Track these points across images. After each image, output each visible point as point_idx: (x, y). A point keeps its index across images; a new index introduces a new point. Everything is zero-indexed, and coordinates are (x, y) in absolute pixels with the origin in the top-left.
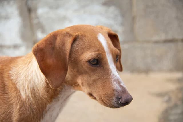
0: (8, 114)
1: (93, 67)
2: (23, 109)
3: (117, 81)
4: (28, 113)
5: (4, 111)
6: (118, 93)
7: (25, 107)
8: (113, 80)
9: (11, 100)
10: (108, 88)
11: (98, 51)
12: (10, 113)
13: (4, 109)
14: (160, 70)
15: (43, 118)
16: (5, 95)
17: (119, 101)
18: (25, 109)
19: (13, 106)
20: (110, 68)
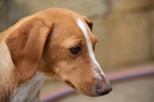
1: (74, 55)
3: (97, 70)
6: (98, 82)
8: (94, 68)
10: (88, 76)
11: (79, 38)
17: (99, 90)
20: (90, 56)
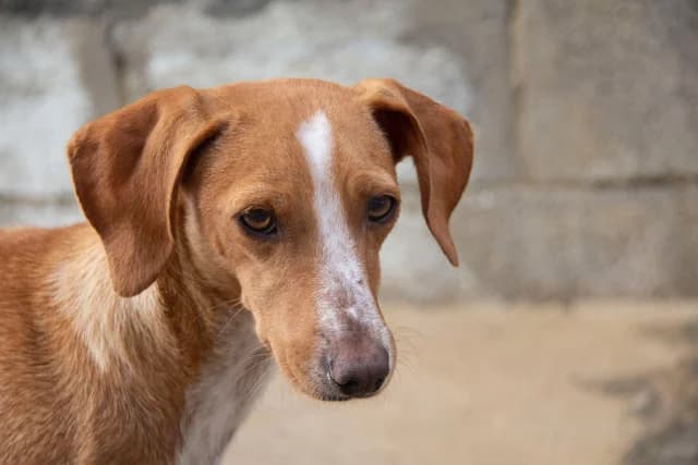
0: (54, 441)
2: (110, 412)
3: (335, 299)
4: (130, 427)
5: (39, 431)
6: (328, 342)
7: (116, 405)
8: (324, 291)
9: (64, 387)
12: (62, 435)
13: (42, 423)
14: (619, 294)
15: (182, 443)
16: (38, 372)
17: (328, 375)
18: (115, 413)
19: (71, 410)
